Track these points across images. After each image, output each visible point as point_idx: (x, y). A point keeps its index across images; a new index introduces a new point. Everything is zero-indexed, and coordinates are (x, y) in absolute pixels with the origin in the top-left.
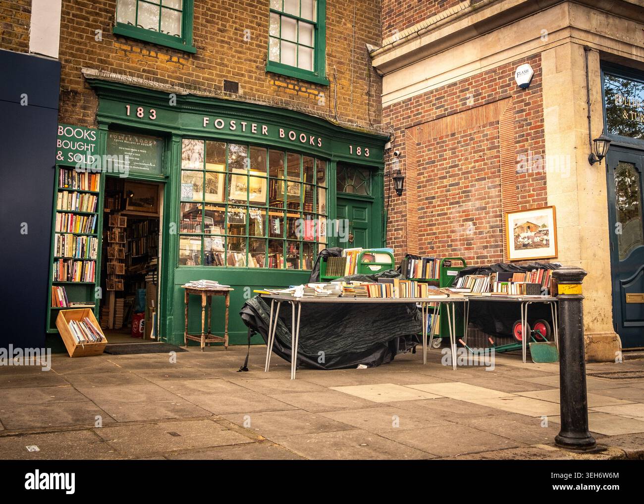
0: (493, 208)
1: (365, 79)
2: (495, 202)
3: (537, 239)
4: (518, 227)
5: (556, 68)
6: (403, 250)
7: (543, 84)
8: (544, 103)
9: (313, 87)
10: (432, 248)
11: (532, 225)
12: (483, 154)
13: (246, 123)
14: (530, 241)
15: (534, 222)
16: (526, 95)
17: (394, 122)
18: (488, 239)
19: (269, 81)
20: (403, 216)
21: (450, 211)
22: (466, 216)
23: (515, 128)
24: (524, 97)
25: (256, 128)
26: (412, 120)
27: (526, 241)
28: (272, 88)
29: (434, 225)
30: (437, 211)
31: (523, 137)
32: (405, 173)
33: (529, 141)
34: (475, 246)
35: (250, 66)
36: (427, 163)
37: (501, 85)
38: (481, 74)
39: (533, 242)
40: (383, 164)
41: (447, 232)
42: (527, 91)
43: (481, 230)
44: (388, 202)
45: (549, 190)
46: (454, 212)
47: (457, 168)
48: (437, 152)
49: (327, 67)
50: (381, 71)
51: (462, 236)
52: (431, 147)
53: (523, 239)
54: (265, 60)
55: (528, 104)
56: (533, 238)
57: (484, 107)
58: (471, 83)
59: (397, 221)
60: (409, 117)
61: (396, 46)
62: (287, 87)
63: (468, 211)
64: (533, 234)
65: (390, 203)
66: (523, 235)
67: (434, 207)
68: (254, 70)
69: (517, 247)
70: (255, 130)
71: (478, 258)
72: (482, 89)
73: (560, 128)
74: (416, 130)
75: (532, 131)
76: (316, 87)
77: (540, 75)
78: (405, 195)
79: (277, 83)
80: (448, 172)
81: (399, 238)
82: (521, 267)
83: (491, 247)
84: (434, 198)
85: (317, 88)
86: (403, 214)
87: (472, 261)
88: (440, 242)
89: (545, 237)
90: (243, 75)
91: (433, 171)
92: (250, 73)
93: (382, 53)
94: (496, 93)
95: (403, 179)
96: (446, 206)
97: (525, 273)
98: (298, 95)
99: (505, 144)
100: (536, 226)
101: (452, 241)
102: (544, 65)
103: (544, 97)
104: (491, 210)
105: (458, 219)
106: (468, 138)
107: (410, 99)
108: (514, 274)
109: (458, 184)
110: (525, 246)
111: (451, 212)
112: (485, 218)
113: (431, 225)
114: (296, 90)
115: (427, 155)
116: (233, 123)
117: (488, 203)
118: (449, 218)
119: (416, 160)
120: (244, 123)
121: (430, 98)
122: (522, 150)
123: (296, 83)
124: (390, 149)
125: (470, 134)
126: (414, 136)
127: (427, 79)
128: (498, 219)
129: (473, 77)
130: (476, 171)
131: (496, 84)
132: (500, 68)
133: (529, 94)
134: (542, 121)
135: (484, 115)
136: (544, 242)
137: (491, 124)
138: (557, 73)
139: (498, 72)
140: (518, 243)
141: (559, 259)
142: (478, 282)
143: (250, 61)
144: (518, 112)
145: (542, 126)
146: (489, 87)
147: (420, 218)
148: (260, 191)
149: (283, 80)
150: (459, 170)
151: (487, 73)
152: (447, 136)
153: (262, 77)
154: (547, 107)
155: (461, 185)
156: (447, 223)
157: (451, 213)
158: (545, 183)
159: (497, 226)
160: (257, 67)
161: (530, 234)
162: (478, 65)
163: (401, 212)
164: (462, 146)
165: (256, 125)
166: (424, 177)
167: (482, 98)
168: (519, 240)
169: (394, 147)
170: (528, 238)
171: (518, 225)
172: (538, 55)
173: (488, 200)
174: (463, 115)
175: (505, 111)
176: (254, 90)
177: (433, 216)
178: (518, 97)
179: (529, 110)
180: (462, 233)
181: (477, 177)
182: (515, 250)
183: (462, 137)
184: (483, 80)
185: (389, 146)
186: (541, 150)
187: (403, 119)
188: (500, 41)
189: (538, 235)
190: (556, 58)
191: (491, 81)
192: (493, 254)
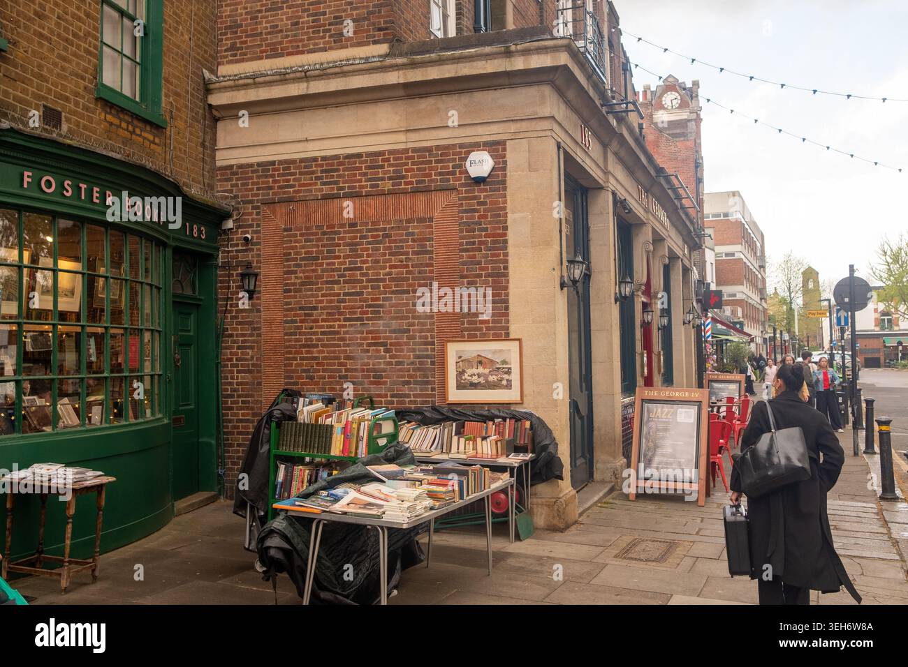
0: (421, 331)
1: (199, 122)
2: (423, 324)
3: (492, 378)
4: (462, 361)
5: (529, 165)
6: (253, 377)
7: (508, 182)
8: (509, 206)
9: (148, 128)
10: (312, 378)
11: (486, 360)
12: (406, 258)
13: (85, 186)
14: (482, 380)
15: (490, 356)
16: (481, 191)
17: (239, 190)
18: (411, 372)
19: (99, 114)
20: (254, 329)
21: (345, 329)
22: (373, 338)
23: (461, 231)
24: (476, 194)
25: (98, 195)
26: (274, 194)
27: (475, 380)
28: (102, 126)
29: (317, 346)
30: (322, 327)
31: (474, 244)
32: (260, 268)
33: (483, 252)
34: (388, 380)
35: (77, 85)
36: (302, 259)
37: (439, 170)
38: (406, 151)
39: (487, 381)
40: (218, 249)
41: (339, 358)
42: (482, 187)
43: (400, 360)
44: (226, 307)
45: (512, 317)
46: (352, 331)
47: (358, 272)
48: (323, 246)
49: (163, 98)
50: (219, 112)
51: (365, 366)
52: (311, 237)
53: (471, 376)
54: (95, 78)
55: (484, 203)
56: (486, 376)
57: (408, 195)
58: (388, 160)
59: (243, 335)
60: (271, 188)
61: (260, 83)
62: (119, 126)
63: (378, 332)
64: (487, 371)
65: (229, 308)
66: (470, 371)
67: (316, 321)
68: (81, 91)
69: (460, 386)
70: (97, 198)
71: (392, 396)
72: (407, 170)
73: (532, 242)
74: (283, 209)
75: (489, 239)
76: (151, 128)
77: (504, 169)
78: (259, 298)
79: (109, 117)
80: (344, 276)
81: (246, 360)
82: (474, 414)
83: (416, 383)
84: (315, 308)
85: (153, 131)
86: (256, 326)
87: (383, 399)
88: (324, 371)
89: (506, 377)
90: (67, 99)
91: (314, 271)
92: (76, 97)
93: (231, 87)
94: (432, 181)
95: (256, 275)
96: (338, 323)
97: (485, 423)
98: (131, 139)
99: (443, 249)
100: (492, 362)
101: (347, 370)
102: (511, 157)
103: (509, 198)
104: (418, 334)
105: (359, 341)
106: (381, 233)
107: (273, 163)
108: (466, 422)
109: (361, 294)
110: (474, 386)
111: (347, 331)
112: (407, 344)
113: (308, 346)
114: (130, 132)
115: (303, 247)
116: (68, 184)
117: (413, 324)
118: (343, 339)
119: (280, 251)
120: (83, 186)
121: (312, 167)
122: (472, 261)
123: (130, 120)
124: (232, 229)
125: (384, 229)
126: (280, 217)
127: (307, 140)
128: (429, 347)
129: (391, 152)
130: (392, 280)
131: (431, 169)
132: (438, 147)
133: (486, 190)
134: (505, 228)
135: (409, 206)
136: (504, 382)
137: (421, 220)
138: (530, 171)
139: (435, 152)
140: (462, 381)
141: (525, 405)
142: (418, 434)
143: (77, 75)
144: (466, 211)
145: (505, 235)
146: (418, 169)
147: (286, 334)
148: (73, 294)
149: (116, 113)
150: (362, 275)
151: (415, 150)
152: (342, 226)
153: (92, 106)
154: (513, 212)
155: (365, 296)
156: (339, 346)
157: (346, 333)
158: (507, 308)
159: (427, 357)
160: (85, 88)
161: (481, 370)
162: (402, 137)
163: (251, 323)
164: (369, 243)
165: (98, 190)
166: (296, 278)
167: (407, 184)
168: (463, 378)
169: (239, 227)
170: (479, 376)
171: (463, 358)
172: (502, 143)
173: (413, 320)
174: (371, 201)
175: (444, 206)
176: (81, 125)
177: (314, 334)
178: (466, 192)
179: (484, 211)
180: (366, 360)
181: (393, 289)
182: (457, 389)
183: (369, 231)
184: (407, 158)
185: (230, 224)
186: (502, 265)
187: (258, 189)
188: (439, 112)
189: (495, 373)
190: (529, 151)
191: (423, 163)
192: (418, 392)
